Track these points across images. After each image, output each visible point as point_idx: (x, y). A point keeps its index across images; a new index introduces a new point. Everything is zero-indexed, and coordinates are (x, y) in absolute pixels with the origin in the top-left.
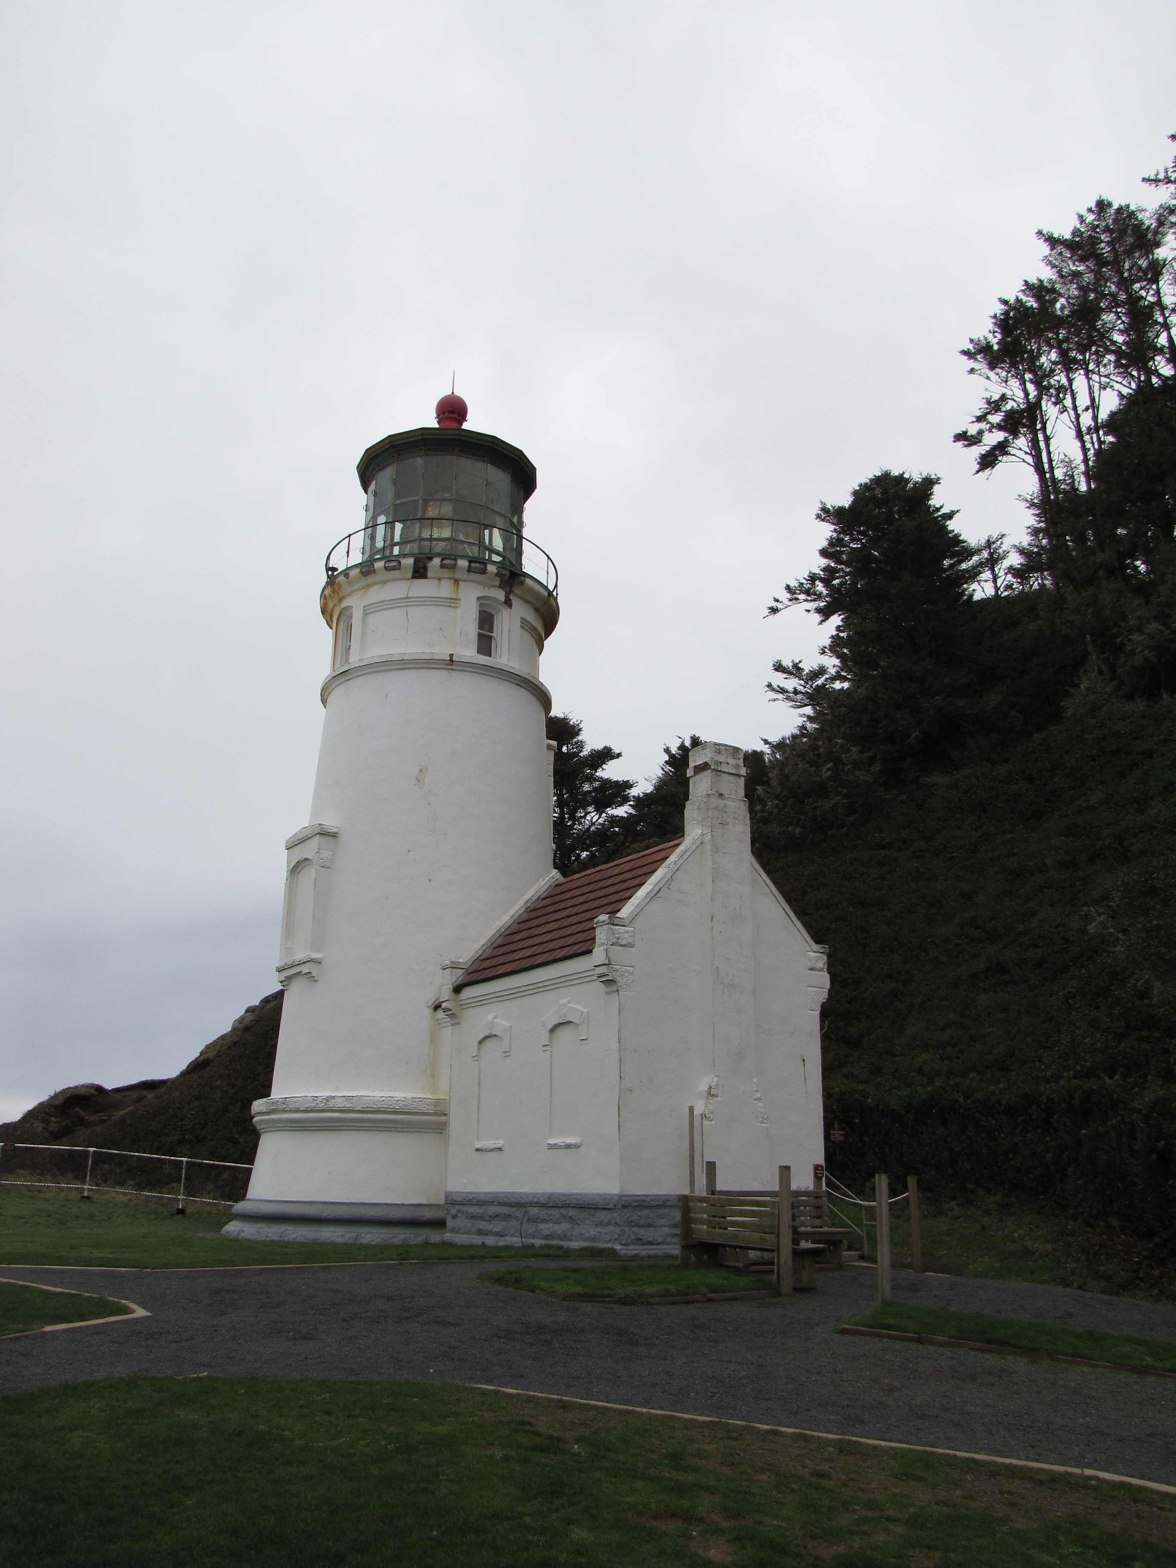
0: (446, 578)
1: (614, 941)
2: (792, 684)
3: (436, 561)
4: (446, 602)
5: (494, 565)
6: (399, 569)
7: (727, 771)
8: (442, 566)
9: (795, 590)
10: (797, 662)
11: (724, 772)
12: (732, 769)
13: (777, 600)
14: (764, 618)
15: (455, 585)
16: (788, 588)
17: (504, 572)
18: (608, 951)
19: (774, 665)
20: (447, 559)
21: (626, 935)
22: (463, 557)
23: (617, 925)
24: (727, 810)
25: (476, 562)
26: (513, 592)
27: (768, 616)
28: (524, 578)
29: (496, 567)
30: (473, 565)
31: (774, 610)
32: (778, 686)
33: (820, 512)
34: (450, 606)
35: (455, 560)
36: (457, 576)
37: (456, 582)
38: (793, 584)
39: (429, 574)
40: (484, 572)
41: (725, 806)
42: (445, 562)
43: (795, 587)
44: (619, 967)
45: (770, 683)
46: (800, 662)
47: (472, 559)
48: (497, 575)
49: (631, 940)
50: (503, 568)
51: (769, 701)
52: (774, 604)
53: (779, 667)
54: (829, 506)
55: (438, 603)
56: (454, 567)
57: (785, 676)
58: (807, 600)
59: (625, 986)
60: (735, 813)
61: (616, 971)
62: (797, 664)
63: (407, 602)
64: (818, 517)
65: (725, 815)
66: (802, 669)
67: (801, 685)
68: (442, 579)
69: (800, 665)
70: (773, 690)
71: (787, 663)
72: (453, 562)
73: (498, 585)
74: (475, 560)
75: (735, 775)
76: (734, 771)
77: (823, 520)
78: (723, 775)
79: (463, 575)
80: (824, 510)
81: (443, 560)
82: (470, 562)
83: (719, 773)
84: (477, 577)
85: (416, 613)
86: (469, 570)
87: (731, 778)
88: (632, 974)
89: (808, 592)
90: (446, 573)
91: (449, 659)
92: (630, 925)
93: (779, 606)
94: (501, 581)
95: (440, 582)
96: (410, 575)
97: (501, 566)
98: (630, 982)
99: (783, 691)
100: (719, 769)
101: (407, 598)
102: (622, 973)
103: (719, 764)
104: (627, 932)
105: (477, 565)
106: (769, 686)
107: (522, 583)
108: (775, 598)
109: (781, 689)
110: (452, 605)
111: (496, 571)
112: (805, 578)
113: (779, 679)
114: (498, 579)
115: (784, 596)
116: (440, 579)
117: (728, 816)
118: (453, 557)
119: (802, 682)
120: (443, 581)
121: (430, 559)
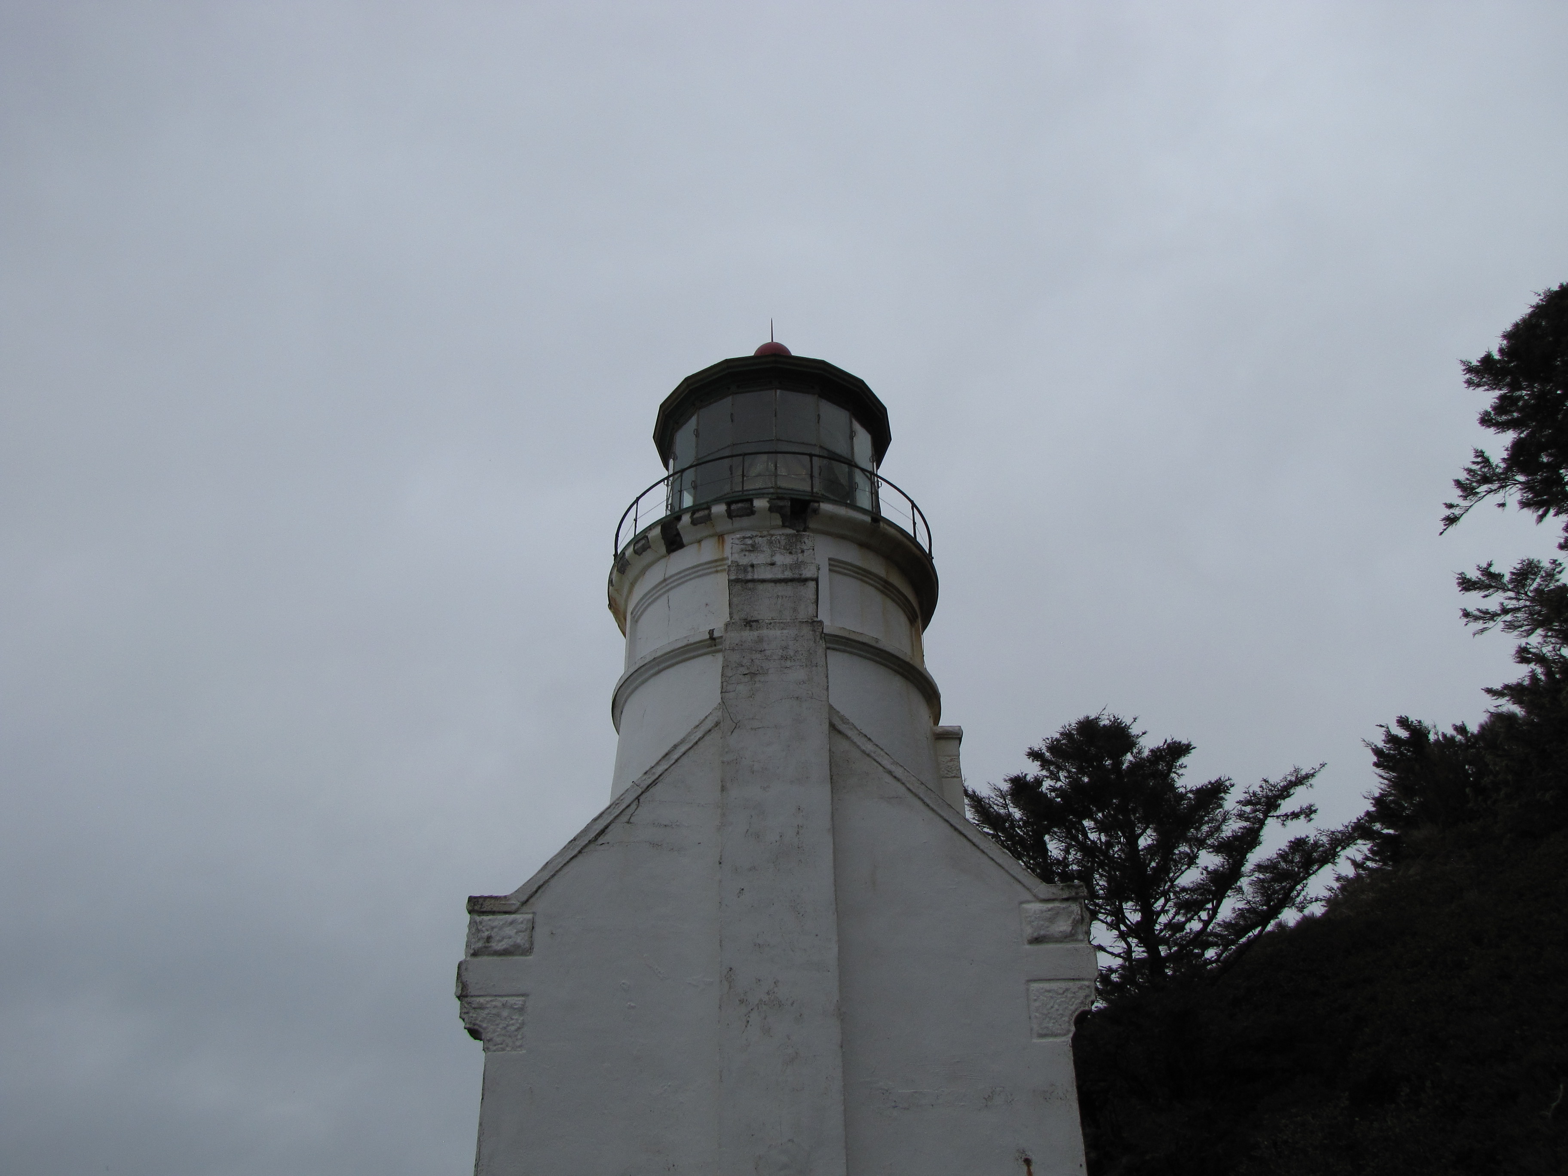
0: (706, 537)
1: (480, 944)
2: (1495, 601)
3: (686, 519)
4: (711, 568)
5: (764, 497)
6: (649, 547)
7: (768, 576)
8: (694, 522)
9: (1470, 484)
10: (1485, 566)
11: (763, 581)
12: (783, 572)
13: (1450, 506)
14: (1441, 534)
15: (719, 543)
16: (1458, 483)
17: (781, 503)
18: (463, 967)
19: (1459, 584)
20: (698, 510)
21: (509, 931)
22: (717, 501)
23: (493, 913)
24: (765, 646)
25: (737, 502)
26: (808, 528)
27: (1445, 530)
28: (816, 505)
29: (767, 500)
30: (733, 507)
31: (1451, 520)
32: (1478, 610)
33: (1468, 376)
34: (717, 572)
35: (709, 508)
36: (719, 529)
37: (721, 537)
38: (1463, 476)
39: (685, 540)
40: (751, 512)
41: (760, 640)
42: (697, 515)
43: (1467, 479)
44: (488, 999)
45: (1465, 610)
46: (1490, 565)
47: (727, 500)
48: (771, 509)
49: (520, 939)
50: (779, 498)
51: (1474, 634)
52: (1448, 512)
53: (1467, 585)
54: (1475, 363)
55: (700, 573)
56: (708, 518)
57: (1483, 593)
58: (1490, 492)
59: (498, 1040)
60: (785, 648)
61: (481, 1007)
62: (1487, 569)
63: (667, 585)
64: (1469, 383)
65: (758, 656)
66: (1499, 575)
67: (1511, 598)
68: (702, 540)
69: (1492, 569)
70: (1476, 618)
71: (1474, 574)
72: (706, 512)
73: (781, 524)
74: (734, 499)
75: (792, 580)
76: (788, 574)
77: (1478, 385)
78: (761, 587)
79: (725, 525)
80: (1470, 369)
81: (693, 514)
82: (729, 504)
83: (750, 585)
84: (746, 522)
85: (679, 595)
86: (730, 514)
87: (781, 589)
88: (521, 1010)
89: (1485, 480)
90: (702, 531)
91: (708, 637)
92: (524, 909)
93: (1457, 511)
94: (783, 517)
95: (700, 545)
96: (663, 550)
97: (774, 496)
98: (513, 1028)
99: (1487, 616)
100: (749, 577)
101: (665, 580)
102: (494, 1011)
103: (750, 569)
104: (512, 923)
105: (740, 505)
106: (1466, 614)
107: (816, 511)
108: (1445, 504)
109: (1486, 612)
110: (719, 568)
111: (767, 505)
112: (1474, 463)
113: (1475, 600)
114: (778, 516)
115: (1454, 495)
116: (699, 542)
117: (767, 659)
118: (705, 506)
119: (1511, 594)
120: (703, 543)
121: (679, 518)
